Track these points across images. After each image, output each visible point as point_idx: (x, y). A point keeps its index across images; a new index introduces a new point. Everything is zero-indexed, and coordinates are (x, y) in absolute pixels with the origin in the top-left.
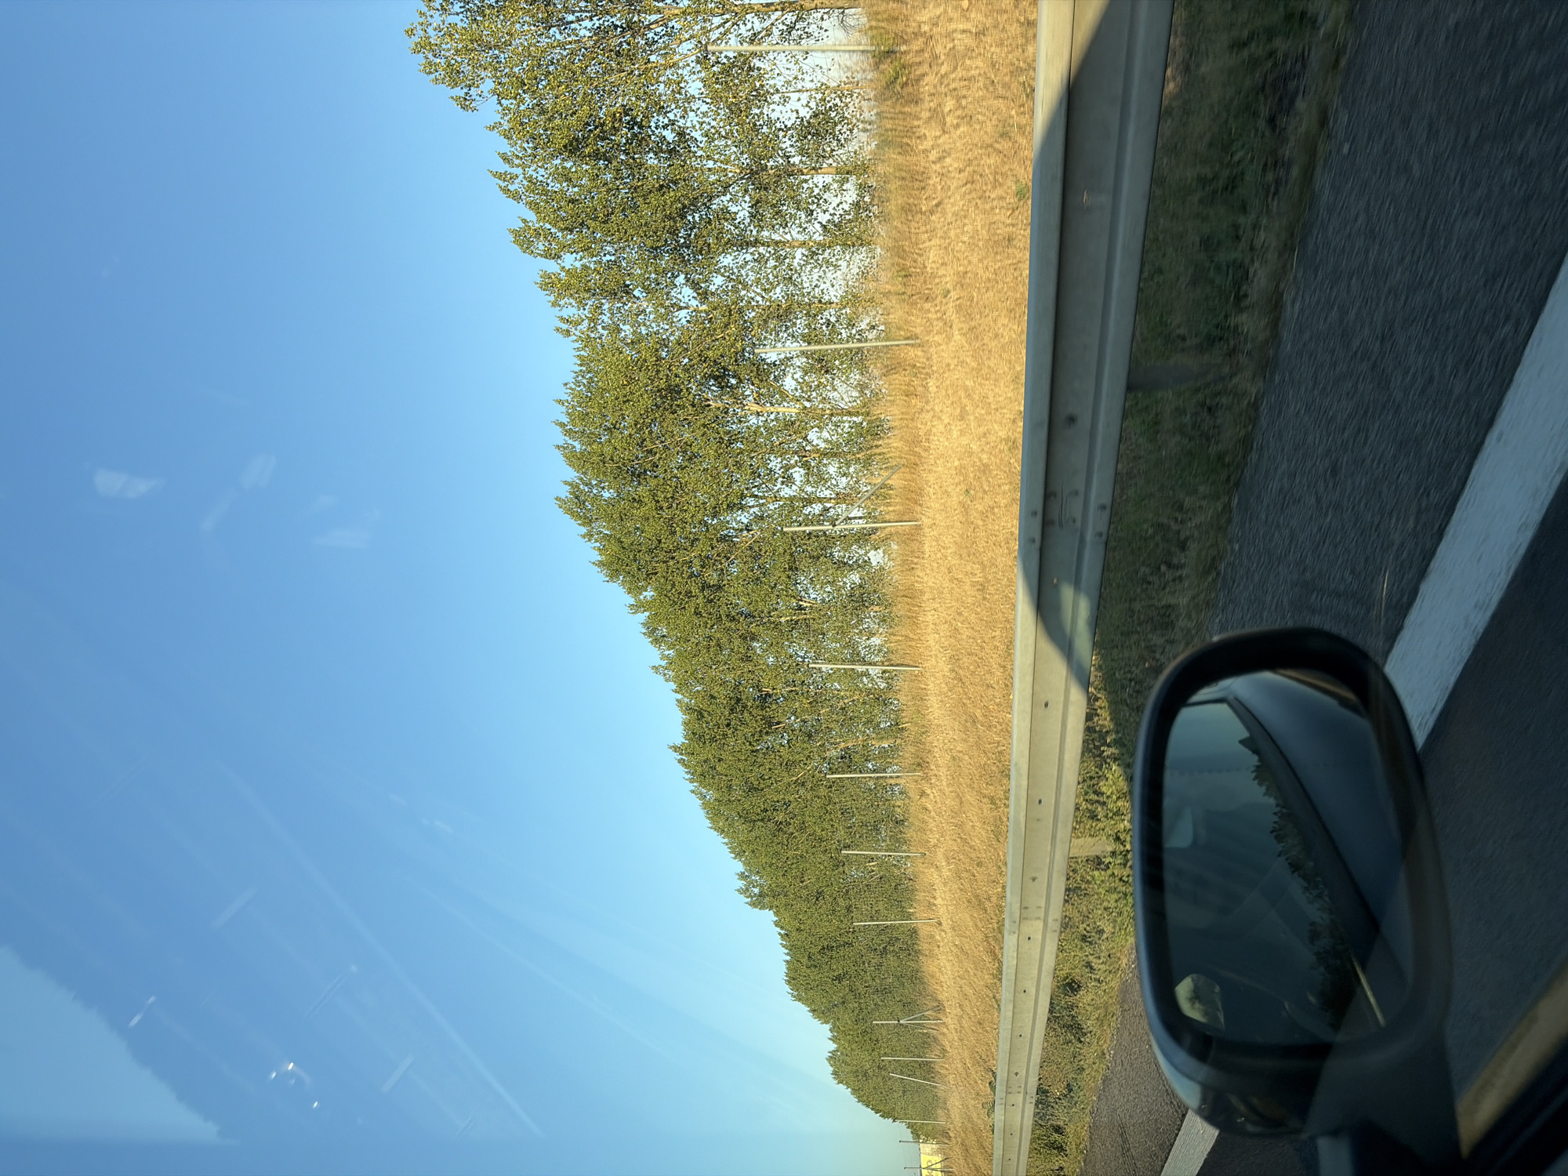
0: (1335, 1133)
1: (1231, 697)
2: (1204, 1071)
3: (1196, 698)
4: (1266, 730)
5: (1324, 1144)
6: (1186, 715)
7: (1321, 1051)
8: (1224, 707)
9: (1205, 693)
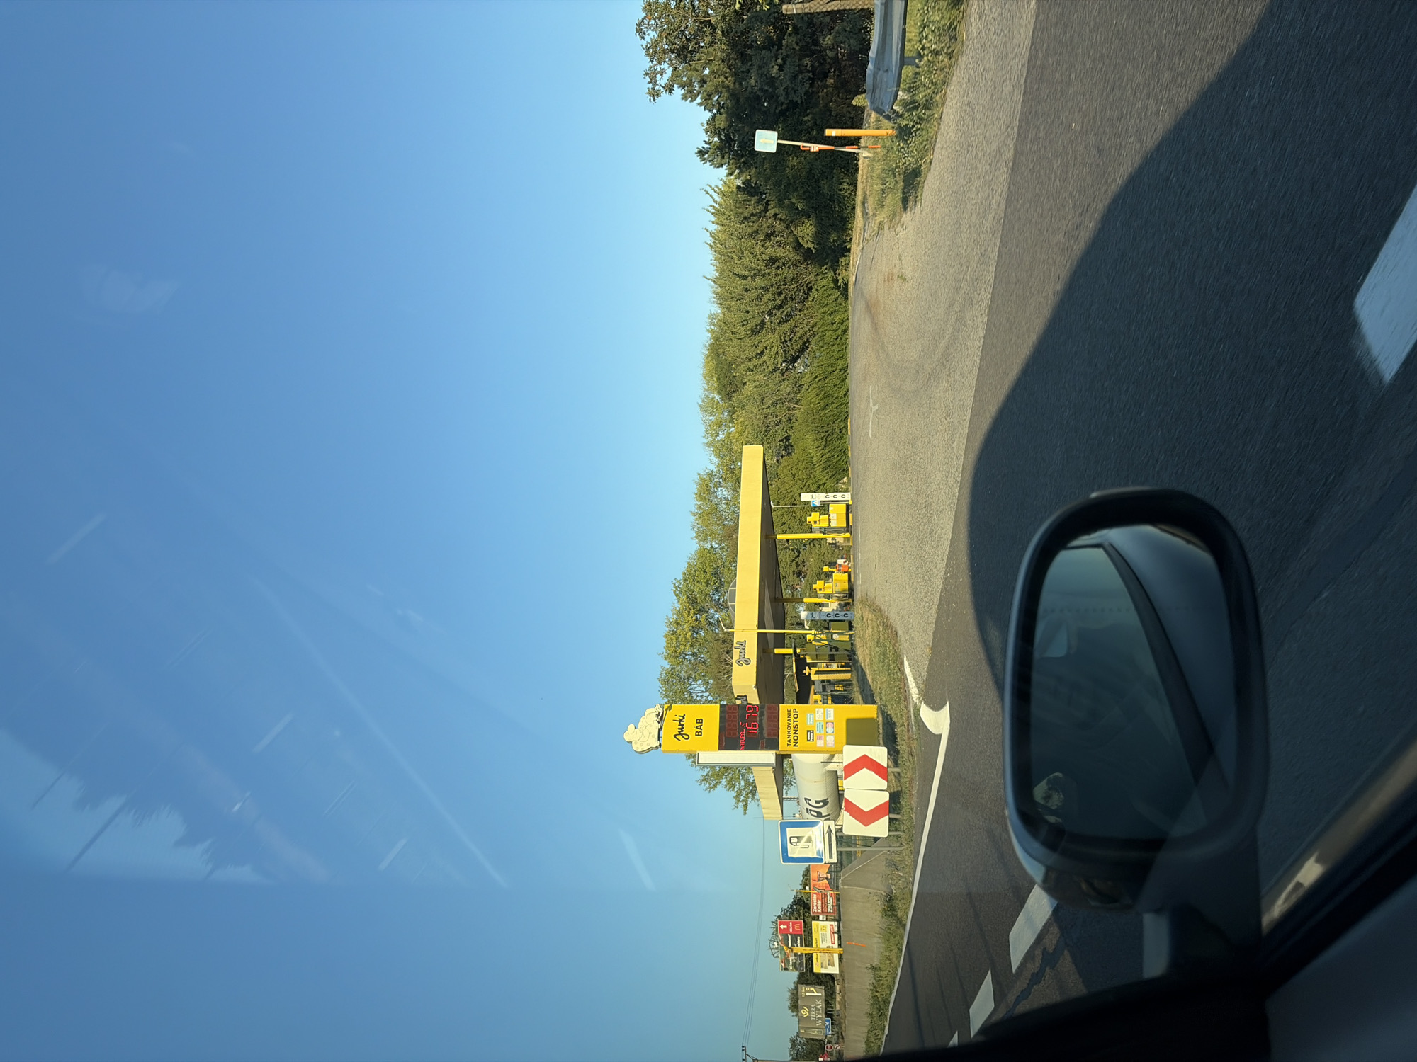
0: (1158, 911)
1: (1106, 544)
2: (1053, 858)
3: (1075, 543)
4: (1134, 573)
5: (1148, 919)
6: (1064, 558)
7: (1156, 844)
8: (1101, 550)
9: (1084, 540)
